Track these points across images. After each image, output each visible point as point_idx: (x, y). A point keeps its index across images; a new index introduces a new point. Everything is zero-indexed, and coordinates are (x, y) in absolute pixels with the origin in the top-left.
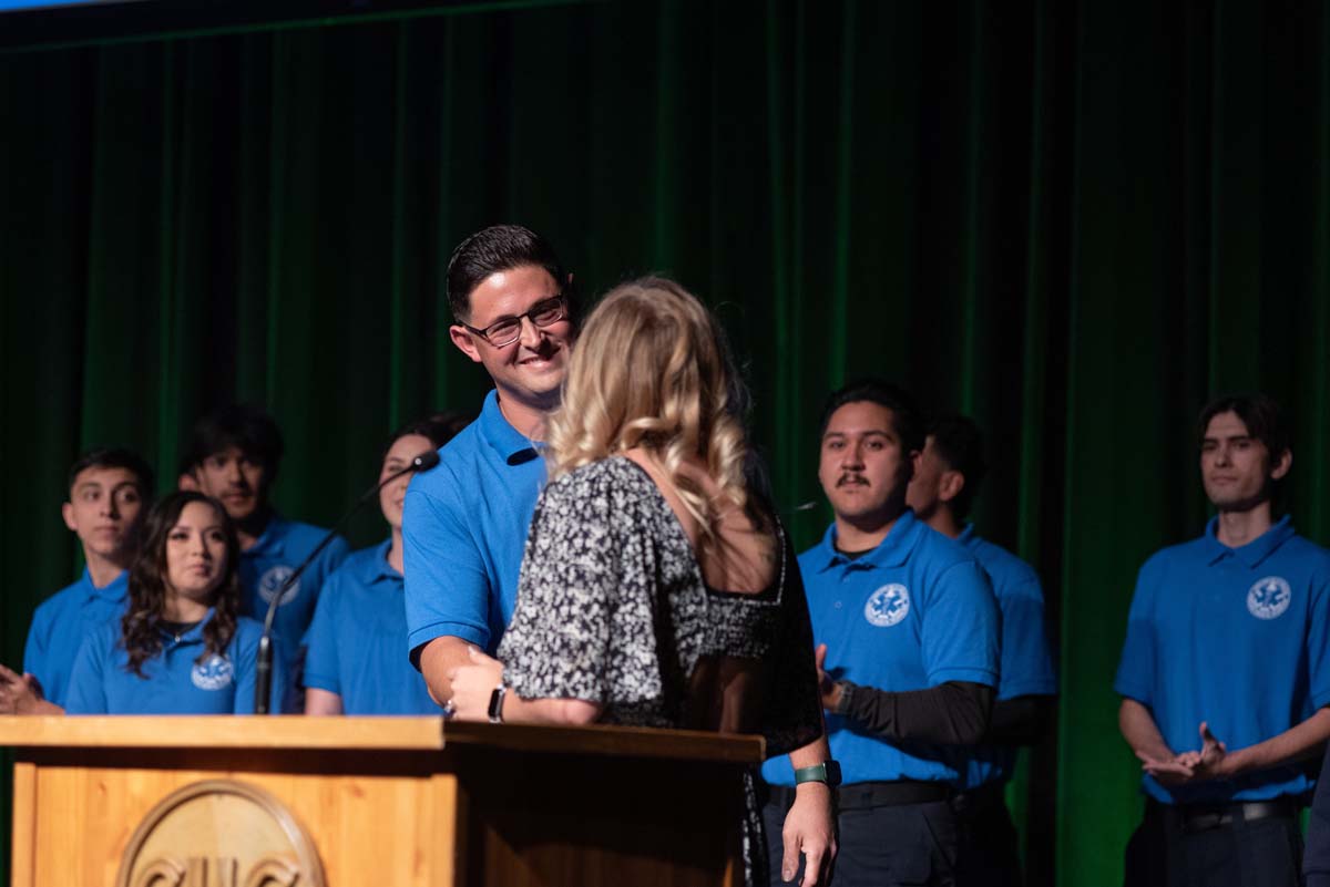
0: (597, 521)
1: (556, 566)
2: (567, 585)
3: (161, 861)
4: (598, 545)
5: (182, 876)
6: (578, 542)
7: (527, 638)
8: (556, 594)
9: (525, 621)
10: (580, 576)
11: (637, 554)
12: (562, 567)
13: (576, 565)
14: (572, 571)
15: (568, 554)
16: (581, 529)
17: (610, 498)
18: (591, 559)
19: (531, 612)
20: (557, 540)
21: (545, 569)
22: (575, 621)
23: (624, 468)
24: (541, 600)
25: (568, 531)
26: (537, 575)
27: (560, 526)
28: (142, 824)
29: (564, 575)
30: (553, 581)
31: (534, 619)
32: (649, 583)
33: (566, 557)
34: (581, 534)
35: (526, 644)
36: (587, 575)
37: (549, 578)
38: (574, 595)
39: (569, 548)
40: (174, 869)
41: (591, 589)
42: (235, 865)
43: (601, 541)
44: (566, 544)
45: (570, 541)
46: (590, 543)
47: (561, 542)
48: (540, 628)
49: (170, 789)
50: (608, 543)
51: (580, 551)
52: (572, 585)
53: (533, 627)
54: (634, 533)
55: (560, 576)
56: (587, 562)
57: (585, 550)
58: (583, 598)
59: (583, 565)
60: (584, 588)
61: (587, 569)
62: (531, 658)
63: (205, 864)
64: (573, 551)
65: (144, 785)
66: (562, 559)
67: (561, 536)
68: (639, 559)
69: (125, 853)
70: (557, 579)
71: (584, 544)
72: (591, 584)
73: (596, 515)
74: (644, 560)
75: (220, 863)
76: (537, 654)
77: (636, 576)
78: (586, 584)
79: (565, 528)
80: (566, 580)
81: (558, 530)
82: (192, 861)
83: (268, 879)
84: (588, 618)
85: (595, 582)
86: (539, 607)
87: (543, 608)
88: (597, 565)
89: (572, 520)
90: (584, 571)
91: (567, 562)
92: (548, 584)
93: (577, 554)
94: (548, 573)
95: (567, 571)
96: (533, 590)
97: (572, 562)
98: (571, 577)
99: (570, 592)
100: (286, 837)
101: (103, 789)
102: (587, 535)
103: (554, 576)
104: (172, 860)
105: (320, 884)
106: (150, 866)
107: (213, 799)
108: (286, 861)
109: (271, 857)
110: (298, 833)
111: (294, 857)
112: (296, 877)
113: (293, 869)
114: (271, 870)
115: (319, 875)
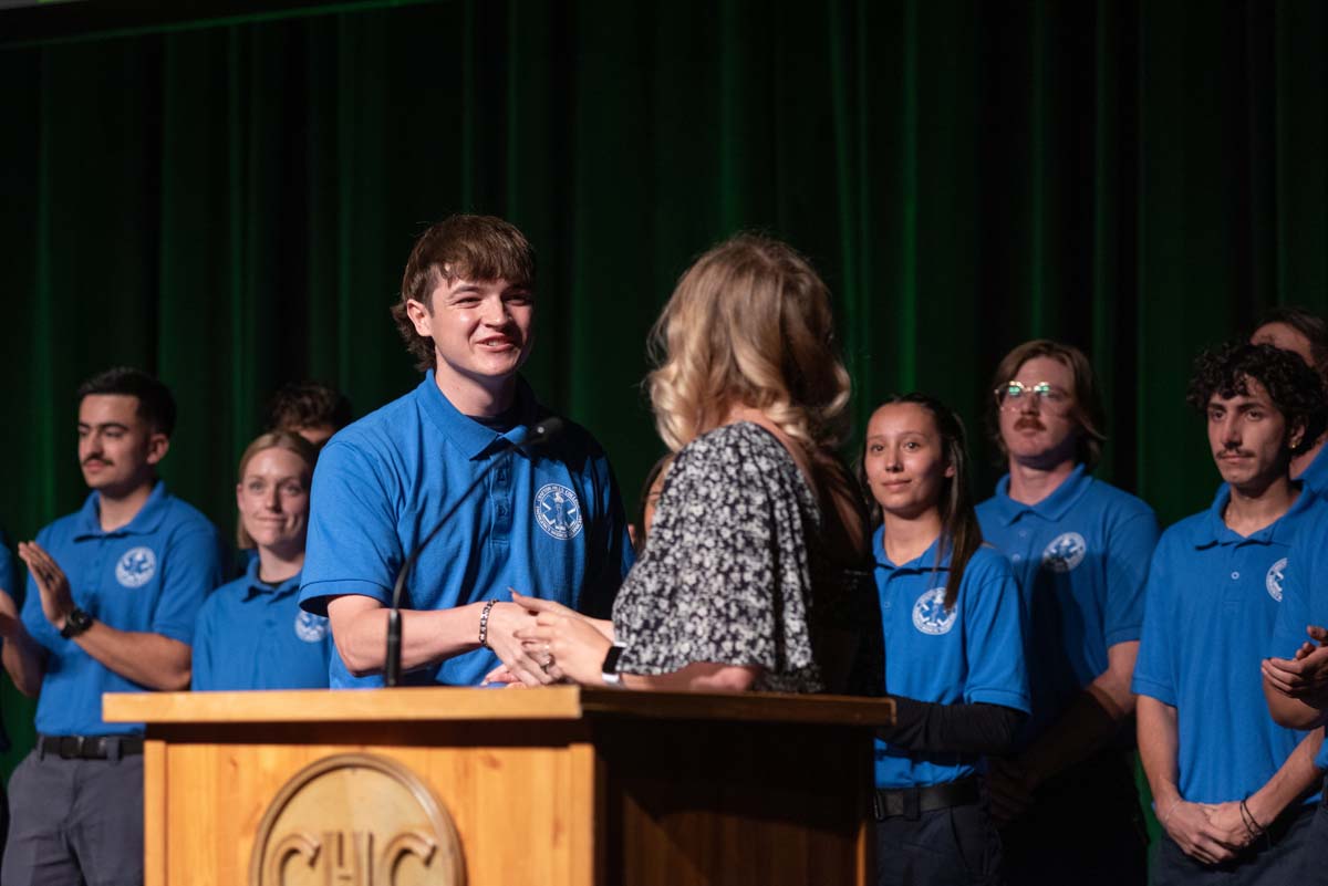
0: (752, 487)
1: (718, 533)
3: (295, 836)
4: (761, 512)
5: (318, 851)
6: (741, 508)
10: (749, 542)
11: (785, 520)
12: (726, 533)
13: (743, 532)
14: (739, 536)
15: (732, 520)
16: (741, 496)
17: (755, 463)
18: (758, 526)
20: (715, 505)
21: (701, 536)
22: (750, 588)
23: (756, 432)
24: (700, 566)
25: (727, 497)
26: (693, 542)
27: (716, 492)
28: (274, 801)
29: (731, 541)
30: (716, 546)
32: (797, 550)
33: (730, 523)
34: (742, 501)
36: (756, 541)
37: (710, 544)
38: (744, 562)
40: (310, 844)
41: (762, 556)
42: (371, 839)
43: (763, 507)
44: (726, 509)
45: (733, 507)
46: (752, 510)
47: (721, 508)
49: (303, 764)
50: (768, 509)
51: (745, 517)
54: (781, 498)
57: (750, 517)
59: (749, 532)
60: (754, 555)
61: (755, 536)
63: (341, 837)
64: (737, 517)
65: (275, 760)
66: (725, 524)
67: (719, 502)
68: (786, 524)
69: (258, 830)
70: (721, 544)
71: (747, 509)
72: (760, 551)
73: (751, 481)
74: (791, 525)
75: (355, 836)
77: (784, 542)
78: (755, 551)
79: (722, 494)
80: (734, 547)
81: (713, 496)
82: (328, 835)
83: (405, 852)
84: (763, 585)
85: (764, 548)
86: (698, 572)
87: (704, 573)
88: (764, 531)
89: (727, 486)
90: (753, 538)
91: (732, 528)
93: (742, 520)
94: (705, 539)
97: (738, 528)
98: (740, 543)
99: (740, 559)
100: (422, 810)
101: (234, 764)
102: (748, 502)
103: (716, 542)
104: (306, 835)
105: (459, 857)
106: (284, 841)
107: (347, 773)
108: (422, 834)
109: (407, 830)
110: (434, 805)
111: (430, 829)
112: (434, 850)
113: (431, 841)
114: (408, 843)
115: (457, 848)
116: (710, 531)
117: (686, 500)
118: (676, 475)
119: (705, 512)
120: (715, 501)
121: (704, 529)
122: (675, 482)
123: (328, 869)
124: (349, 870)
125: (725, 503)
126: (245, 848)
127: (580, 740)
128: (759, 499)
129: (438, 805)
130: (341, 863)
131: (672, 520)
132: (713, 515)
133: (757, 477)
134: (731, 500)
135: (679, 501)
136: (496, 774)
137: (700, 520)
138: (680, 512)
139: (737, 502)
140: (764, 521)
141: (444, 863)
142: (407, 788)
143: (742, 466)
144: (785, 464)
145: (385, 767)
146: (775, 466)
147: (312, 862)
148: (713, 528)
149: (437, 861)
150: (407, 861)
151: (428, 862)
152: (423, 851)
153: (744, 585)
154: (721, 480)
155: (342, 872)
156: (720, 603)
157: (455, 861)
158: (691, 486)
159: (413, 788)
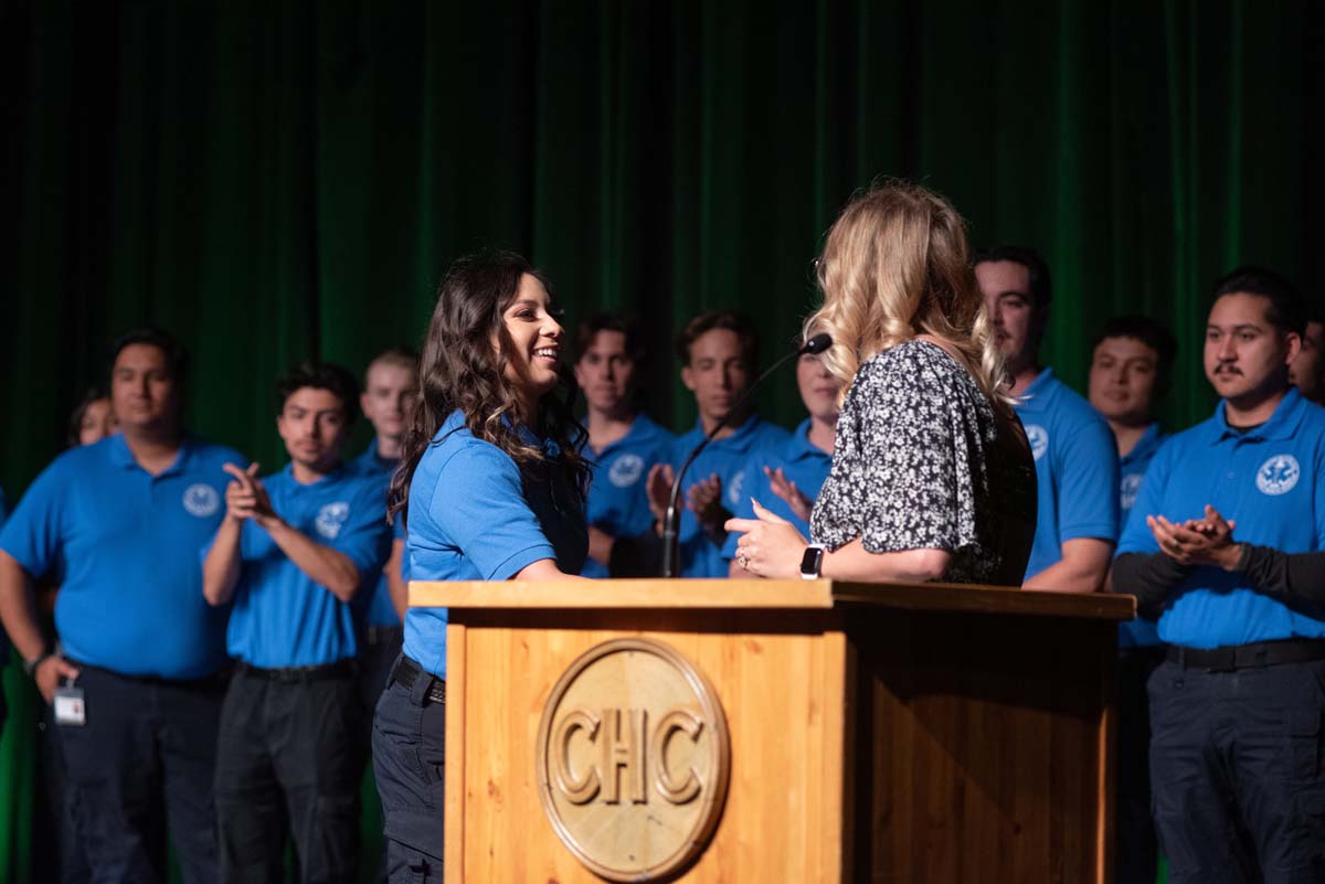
0: (931, 391)
1: (906, 431)
2: (924, 447)
3: (578, 713)
4: (941, 412)
5: (598, 726)
6: (923, 409)
7: (887, 499)
8: (911, 457)
9: (881, 483)
10: (934, 439)
12: (913, 432)
13: (929, 430)
14: (925, 433)
15: (916, 420)
16: (922, 399)
17: (933, 370)
19: (886, 475)
20: (900, 409)
21: (891, 436)
22: (939, 479)
23: (929, 347)
24: (894, 462)
25: (910, 400)
26: (884, 442)
27: (899, 397)
28: (560, 680)
29: (918, 438)
30: (904, 445)
31: (889, 481)
33: (916, 423)
34: (923, 403)
35: (886, 504)
36: (940, 438)
37: (900, 441)
38: (932, 456)
39: (916, 416)
40: (588, 717)
42: (646, 715)
44: (911, 411)
45: (916, 409)
46: (933, 411)
47: (906, 410)
48: (897, 487)
52: (929, 447)
53: (890, 488)
55: (913, 439)
56: (935, 425)
57: (932, 417)
58: (939, 459)
60: (940, 450)
61: (938, 433)
62: (892, 515)
63: (619, 714)
65: (560, 643)
66: (911, 424)
67: (903, 406)
69: (546, 707)
70: (910, 442)
71: (929, 410)
73: (928, 386)
75: (630, 712)
76: (898, 510)
78: (940, 446)
79: (905, 398)
80: (921, 443)
81: (898, 400)
82: (607, 712)
83: (676, 729)
84: (947, 477)
86: (893, 470)
87: (897, 470)
88: (945, 430)
89: (909, 392)
90: (937, 436)
91: (918, 427)
92: (899, 447)
93: (925, 420)
94: (895, 438)
95: (920, 434)
96: (883, 456)
97: (923, 426)
98: (927, 440)
99: (928, 454)
100: (692, 690)
101: (526, 646)
102: (928, 403)
103: (905, 440)
104: (587, 712)
105: (724, 732)
106: (569, 716)
107: (625, 655)
108: (691, 713)
109: (677, 709)
110: (701, 685)
111: (699, 709)
112: (701, 726)
113: (698, 720)
114: (678, 721)
115: (722, 725)
116: (898, 430)
117: (871, 406)
118: (860, 384)
119: (891, 416)
120: (899, 404)
121: (893, 430)
122: (860, 389)
123: (606, 742)
124: (625, 744)
125: (908, 406)
126: (534, 722)
127: (834, 628)
128: (939, 401)
129: (706, 688)
130: (618, 738)
131: (864, 422)
132: (898, 417)
133: (935, 384)
134: (914, 403)
135: (866, 406)
136: (757, 657)
137: (888, 422)
138: (868, 415)
139: (919, 404)
140: (944, 420)
141: (710, 739)
142: (680, 671)
143: (920, 374)
144: (958, 371)
145: (661, 652)
146: (949, 374)
147: (593, 737)
148: (901, 428)
149: (704, 737)
150: (678, 736)
151: (696, 738)
152: (692, 728)
153: (933, 477)
154: (902, 387)
155: (619, 746)
156: (913, 494)
157: (720, 738)
158: (875, 393)
159: (683, 670)
